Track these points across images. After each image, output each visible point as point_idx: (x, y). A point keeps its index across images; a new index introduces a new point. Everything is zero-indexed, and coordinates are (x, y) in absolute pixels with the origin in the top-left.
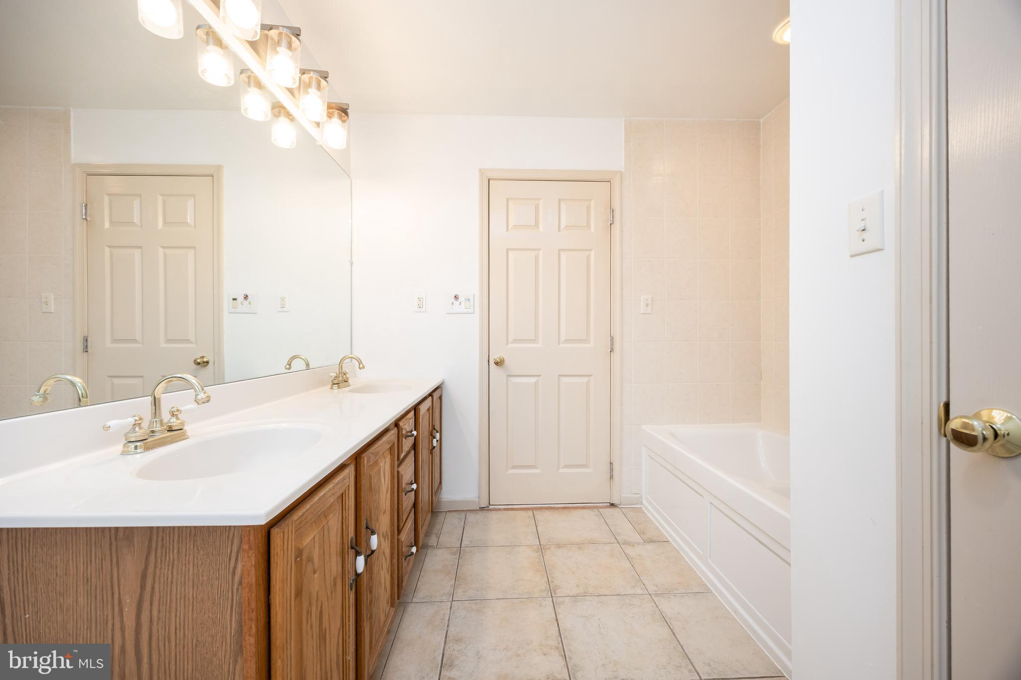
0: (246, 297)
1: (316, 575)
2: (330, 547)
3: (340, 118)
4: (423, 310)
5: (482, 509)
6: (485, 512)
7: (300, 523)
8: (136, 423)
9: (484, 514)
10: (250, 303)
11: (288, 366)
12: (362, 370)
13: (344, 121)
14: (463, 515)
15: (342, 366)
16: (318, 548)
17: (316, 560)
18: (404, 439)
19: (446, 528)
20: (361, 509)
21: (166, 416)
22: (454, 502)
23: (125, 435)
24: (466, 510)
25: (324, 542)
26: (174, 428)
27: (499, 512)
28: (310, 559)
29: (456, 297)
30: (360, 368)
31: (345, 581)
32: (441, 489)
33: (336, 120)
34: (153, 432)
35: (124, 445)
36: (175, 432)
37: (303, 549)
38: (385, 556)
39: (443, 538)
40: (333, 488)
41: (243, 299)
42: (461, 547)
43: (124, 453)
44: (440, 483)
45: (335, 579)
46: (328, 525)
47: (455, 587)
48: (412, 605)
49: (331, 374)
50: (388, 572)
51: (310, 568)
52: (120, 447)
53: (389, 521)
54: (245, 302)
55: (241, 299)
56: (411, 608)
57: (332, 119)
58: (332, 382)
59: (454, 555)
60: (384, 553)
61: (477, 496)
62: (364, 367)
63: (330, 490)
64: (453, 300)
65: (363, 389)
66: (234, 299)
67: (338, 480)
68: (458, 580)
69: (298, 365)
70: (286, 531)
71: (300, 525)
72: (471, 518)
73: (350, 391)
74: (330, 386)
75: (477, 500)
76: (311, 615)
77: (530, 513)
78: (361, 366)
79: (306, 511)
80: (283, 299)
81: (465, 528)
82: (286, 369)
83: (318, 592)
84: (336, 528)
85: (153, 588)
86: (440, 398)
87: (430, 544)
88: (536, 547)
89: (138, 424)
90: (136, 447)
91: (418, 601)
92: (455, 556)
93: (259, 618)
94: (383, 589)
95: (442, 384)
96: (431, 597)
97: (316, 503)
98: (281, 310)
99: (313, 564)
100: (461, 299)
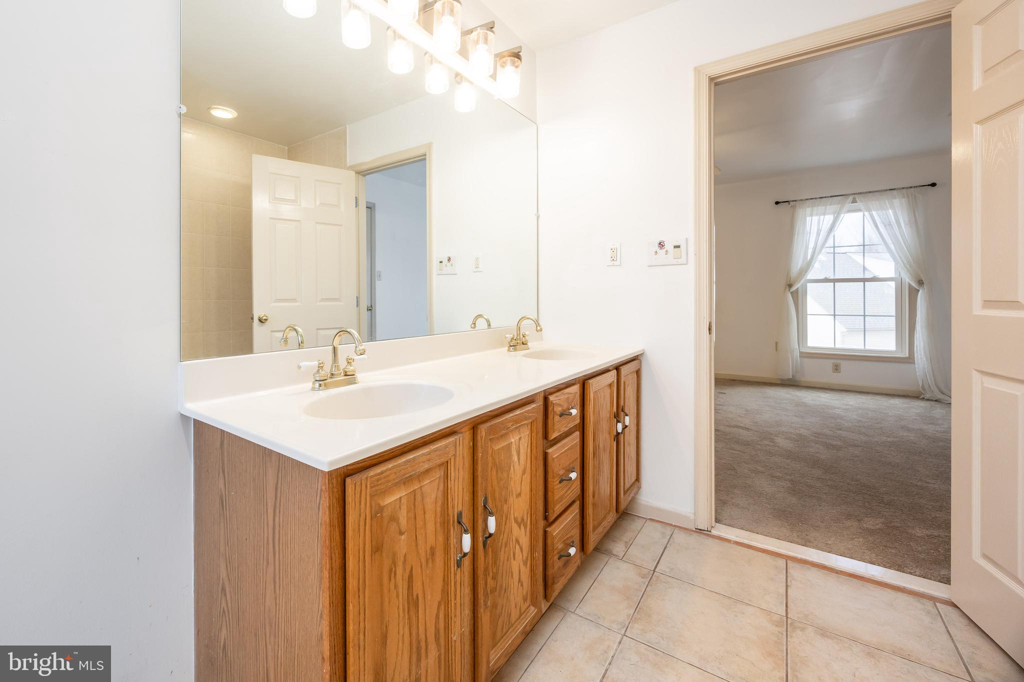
0: (449, 259)
1: (403, 537)
2: (425, 513)
3: (513, 63)
4: (618, 263)
5: (699, 531)
6: (703, 536)
7: (378, 480)
8: (320, 365)
9: (702, 538)
10: (452, 265)
11: (473, 326)
12: (539, 333)
13: (517, 67)
14: (668, 531)
15: (519, 327)
16: (405, 511)
17: (403, 521)
18: (557, 418)
19: (641, 539)
20: (477, 484)
21: (342, 363)
22: (659, 510)
23: (314, 375)
24: (675, 526)
25: (415, 506)
26: (348, 373)
27: (727, 544)
28: (394, 519)
29: (661, 245)
30: (537, 331)
31: (451, 555)
32: (639, 488)
33: (509, 68)
34: (332, 374)
35: (313, 382)
36: (349, 377)
37: (384, 506)
38: (519, 544)
39: (633, 551)
40: (429, 453)
41: (447, 261)
42: (654, 571)
43: (313, 389)
44: (638, 479)
45: (433, 550)
46: (421, 489)
47: (632, 619)
48: (573, 616)
49: (507, 336)
50: (525, 564)
51: (393, 527)
52: (309, 385)
53: (528, 506)
54: (449, 264)
55: (445, 261)
56: (571, 619)
57: (506, 68)
58: (509, 344)
59: (643, 577)
60: (517, 541)
61: (693, 511)
62: (541, 330)
63: (423, 454)
64: (657, 248)
65: (539, 355)
66: (441, 262)
67: (437, 446)
68: (638, 612)
69: (481, 323)
70: (358, 484)
71: (378, 481)
72: (680, 538)
73: (526, 356)
74: (507, 349)
75: (692, 517)
76: (395, 574)
77: (781, 563)
78: (539, 328)
79: (387, 470)
80: (477, 260)
81: (667, 549)
82: (472, 327)
83: (405, 556)
84: (433, 496)
85: (280, 500)
86: (638, 373)
87: (615, 552)
88: (776, 618)
89: (320, 367)
90: (320, 385)
91: (582, 614)
92: (643, 580)
93: (333, 556)
94: (516, 583)
95: (642, 354)
96: (599, 618)
97: (399, 465)
98: (476, 270)
99: (398, 524)
100: (669, 246)
